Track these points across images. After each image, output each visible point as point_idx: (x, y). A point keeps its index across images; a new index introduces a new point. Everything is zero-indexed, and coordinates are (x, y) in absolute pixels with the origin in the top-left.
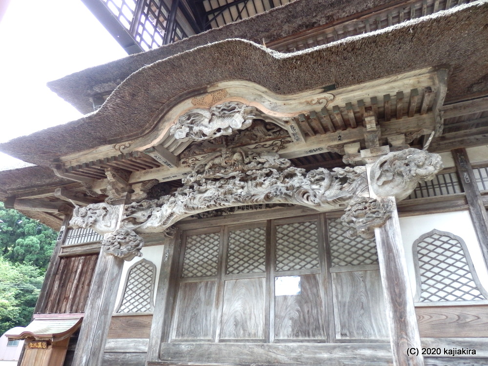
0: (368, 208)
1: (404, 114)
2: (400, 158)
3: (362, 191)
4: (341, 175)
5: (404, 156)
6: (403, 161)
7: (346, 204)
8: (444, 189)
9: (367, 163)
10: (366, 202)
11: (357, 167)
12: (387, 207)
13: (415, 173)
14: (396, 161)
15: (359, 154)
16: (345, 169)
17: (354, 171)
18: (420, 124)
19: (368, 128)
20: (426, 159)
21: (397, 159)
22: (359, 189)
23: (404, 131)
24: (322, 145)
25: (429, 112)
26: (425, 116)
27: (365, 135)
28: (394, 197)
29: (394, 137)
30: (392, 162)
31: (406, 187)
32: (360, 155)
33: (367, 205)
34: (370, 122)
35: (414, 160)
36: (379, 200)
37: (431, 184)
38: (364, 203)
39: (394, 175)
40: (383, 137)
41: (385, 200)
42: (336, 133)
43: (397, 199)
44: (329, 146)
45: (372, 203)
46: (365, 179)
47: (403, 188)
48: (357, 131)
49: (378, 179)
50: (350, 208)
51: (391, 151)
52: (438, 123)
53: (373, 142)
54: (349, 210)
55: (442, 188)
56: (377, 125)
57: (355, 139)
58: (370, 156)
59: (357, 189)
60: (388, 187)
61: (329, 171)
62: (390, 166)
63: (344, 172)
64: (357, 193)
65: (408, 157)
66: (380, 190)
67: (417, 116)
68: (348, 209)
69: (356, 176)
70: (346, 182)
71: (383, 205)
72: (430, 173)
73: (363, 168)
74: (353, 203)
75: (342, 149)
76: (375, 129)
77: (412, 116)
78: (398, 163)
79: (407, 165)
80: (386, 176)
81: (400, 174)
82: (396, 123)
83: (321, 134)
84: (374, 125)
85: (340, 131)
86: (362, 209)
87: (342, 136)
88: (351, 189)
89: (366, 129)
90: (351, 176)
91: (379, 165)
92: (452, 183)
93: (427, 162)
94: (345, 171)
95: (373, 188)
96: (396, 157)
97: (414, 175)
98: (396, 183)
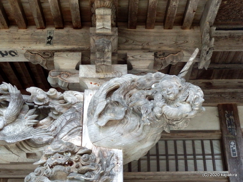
0: (75, 164)
1: (157, 22)
2: (141, 87)
3: (70, 134)
4: (40, 101)
5: (148, 83)
6: (146, 92)
7: (39, 154)
8: (200, 163)
9: (87, 88)
10: (73, 153)
11: (69, 92)
12: (108, 166)
13: (161, 112)
14: (135, 90)
15: (77, 71)
16: (48, 93)
17: (62, 99)
18: (180, 42)
19: (97, 28)
20: (180, 91)
21: (136, 87)
22: (66, 130)
23: (154, 48)
24: (17, 47)
25: (195, 27)
26: (188, 31)
27: (92, 41)
28: (121, 151)
29: (137, 54)
30: (127, 91)
31: (143, 137)
32: (78, 73)
33: (74, 158)
34: (103, 17)
35: (162, 89)
36: (96, 152)
37: (183, 153)
38: (70, 154)
39: (126, 112)
40: (120, 52)
41: (106, 155)
42: (45, 30)
43: (125, 156)
44: (28, 51)
45: (84, 156)
46: (80, 113)
47: (139, 136)
48: (81, 35)
49: (100, 115)
50: (44, 161)
51: (128, 73)
52: (206, 44)
53: (102, 51)
54: (42, 165)
55: (198, 161)
56: (112, 26)
57: (75, 47)
58: (94, 76)
59: (62, 128)
60: (113, 132)
61: (18, 92)
62: (123, 97)
63: (46, 97)
64: (61, 136)
65: (153, 86)
66: (101, 135)
67: (176, 29)
68: (41, 162)
69: (64, 107)
70: (46, 116)
71: (101, 162)
72: (184, 116)
73: (79, 95)
74: (50, 151)
75: (50, 59)
76: (109, 32)
77: (169, 29)
78: (136, 93)
79: (150, 98)
80: (114, 112)
81: (137, 113)
82: (145, 34)
83: (19, 28)
84: (108, 24)
85: (54, 29)
86: (64, 165)
87: (54, 38)
88: (53, 127)
89: (95, 30)
90: (56, 105)
91: (105, 92)
92: (213, 154)
93: (181, 96)
94: (48, 96)
95: (89, 130)
96: (135, 83)
97: (159, 115)
98: (128, 126)
